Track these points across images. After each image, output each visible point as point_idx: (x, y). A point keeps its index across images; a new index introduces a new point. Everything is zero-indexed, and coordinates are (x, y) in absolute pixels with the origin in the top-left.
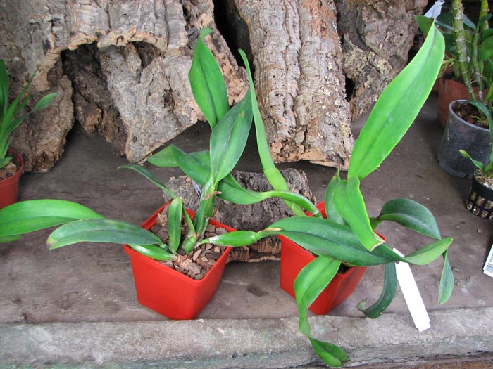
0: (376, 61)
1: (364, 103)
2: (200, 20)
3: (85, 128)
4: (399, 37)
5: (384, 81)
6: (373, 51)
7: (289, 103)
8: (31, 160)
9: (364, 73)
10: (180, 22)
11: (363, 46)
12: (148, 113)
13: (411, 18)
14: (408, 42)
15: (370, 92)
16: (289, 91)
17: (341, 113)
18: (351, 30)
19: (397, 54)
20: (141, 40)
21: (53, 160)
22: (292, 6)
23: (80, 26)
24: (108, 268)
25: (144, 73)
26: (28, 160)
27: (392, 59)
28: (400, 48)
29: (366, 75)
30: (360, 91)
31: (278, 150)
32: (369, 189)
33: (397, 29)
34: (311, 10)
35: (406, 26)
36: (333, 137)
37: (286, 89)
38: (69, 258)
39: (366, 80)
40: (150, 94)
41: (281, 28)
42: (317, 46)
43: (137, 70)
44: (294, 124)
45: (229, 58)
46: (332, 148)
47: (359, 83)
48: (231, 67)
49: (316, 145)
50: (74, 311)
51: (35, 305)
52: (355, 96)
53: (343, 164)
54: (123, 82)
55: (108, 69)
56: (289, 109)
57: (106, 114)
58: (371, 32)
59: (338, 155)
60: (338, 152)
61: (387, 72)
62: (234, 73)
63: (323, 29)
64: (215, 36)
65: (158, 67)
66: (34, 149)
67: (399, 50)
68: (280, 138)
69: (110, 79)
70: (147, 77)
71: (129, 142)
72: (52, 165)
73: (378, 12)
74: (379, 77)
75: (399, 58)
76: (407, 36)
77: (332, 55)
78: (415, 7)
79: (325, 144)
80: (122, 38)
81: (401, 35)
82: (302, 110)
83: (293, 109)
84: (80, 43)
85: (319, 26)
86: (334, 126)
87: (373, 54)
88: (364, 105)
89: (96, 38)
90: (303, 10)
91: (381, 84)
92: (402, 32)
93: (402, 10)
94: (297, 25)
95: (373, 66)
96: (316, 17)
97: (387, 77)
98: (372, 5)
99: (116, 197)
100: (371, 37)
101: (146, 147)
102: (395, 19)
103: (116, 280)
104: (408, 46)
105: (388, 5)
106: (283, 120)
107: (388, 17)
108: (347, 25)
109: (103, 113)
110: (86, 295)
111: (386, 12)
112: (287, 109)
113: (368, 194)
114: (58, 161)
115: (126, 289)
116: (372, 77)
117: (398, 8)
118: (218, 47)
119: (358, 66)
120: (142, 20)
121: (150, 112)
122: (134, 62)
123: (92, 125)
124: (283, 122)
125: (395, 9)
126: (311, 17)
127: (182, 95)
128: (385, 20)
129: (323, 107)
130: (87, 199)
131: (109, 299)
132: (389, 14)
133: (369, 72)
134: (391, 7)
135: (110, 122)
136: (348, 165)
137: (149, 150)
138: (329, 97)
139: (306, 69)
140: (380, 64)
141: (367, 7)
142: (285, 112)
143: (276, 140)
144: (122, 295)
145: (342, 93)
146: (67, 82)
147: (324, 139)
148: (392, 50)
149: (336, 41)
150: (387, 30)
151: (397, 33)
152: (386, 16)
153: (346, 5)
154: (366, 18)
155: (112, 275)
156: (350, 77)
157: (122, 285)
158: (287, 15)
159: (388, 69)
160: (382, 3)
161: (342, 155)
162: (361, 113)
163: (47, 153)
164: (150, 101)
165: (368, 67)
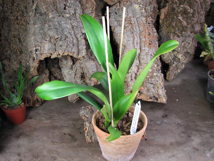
0: (178, 55)
1: (173, 73)
4: (188, 44)
5: (182, 63)
7: (134, 75)
8: (32, 101)
9: (173, 61)
10: (83, 47)
13: (193, 36)
14: (192, 46)
15: (176, 68)
16: (133, 70)
17: (156, 79)
20: (67, 55)
21: (41, 101)
22: (136, 36)
23: (44, 51)
24: (55, 143)
25: (73, 67)
26: (31, 101)
27: (185, 54)
28: (189, 49)
29: (174, 62)
30: (171, 68)
32: (171, 111)
33: (187, 41)
34: (145, 37)
35: (191, 39)
36: (152, 89)
38: (41, 139)
39: (174, 63)
40: (76, 75)
41: (131, 45)
42: (147, 51)
43: (71, 66)
46: (152, 94)
47: (171, 65)
49: (144, 93)
50: (39, 159)
51: (25, 156)
52: (169, 71)
53: (158, 100)
54: (67, 71)
55: (62, 66)
56: (133, 78)
59: (155, 97)
60: (154, 95)
63: (150, 44)
65: (79, 64)
66: (33, 97)
67: (188, 50)
68: (129, 90)
69: (62, 69)
70: (75, 68)
72: (41, 103)
73: (177, 35)
74: (179, 62)
75: (189, 53)
76: (192, 43)
78: (195, 31)
79: (148, 92)
80: (60, 55)
81: (189, 43)
83: (135, 78)
84: (45, 57)
85: (148, 43)
86: (153, 84)
87: (176, 52)
88: (174, 74)
89: (51, 55)
90: (142, 37)
91: (181, 65)
92: (189, 42)
93: (189, 33)
94: (139, 44)
95: (177, 58)
96: (147, 39)
97: (184, 62)
98: (174, 32)
99: (64, 115)
102: (186, 37)
103: (57, 148)
104: (193, 48)
106: (130, 83)
107: (183, 36)
110: (45, 153)
111: (182, 34)
112: (132, 78)
113: (170, 113)
114: (43, 102)
115: (60, 151)
116: (176, 62)
117: (187, 32)
119: (170, 58)
120: (67, 47)
121: (76, 82)
122: (70, 63)
124: (130, 84)
125: (185, 33)
126: (145, 39)
127: (88, 75)
128: (181, 38)
129: (148, 77)
130: (53, 116)
131: (53, 155)
132: (183, 35)
133: (175, 60)
134: (183, 32)
136: (159, 101)
137: (77, 97)
138: (151, 72)
139: (142, 61)
140: (180, 56)
141: (172, 33)
142: (132, 80)
143: (127, 91)
144: (58, 154)
145: (158, 70)
146: (47, 72)
147: (148, 90)
148: (185, 50)
149: (156, 49)
150: (182, 42)
151: (187, 42)
152: (182, 36)
153: (163, 33)
154: (172, 38)
155: (56, 146)
156: (167, 63)
157: (59, 150)
158: (134, 39)
159: (183, 58)
160: (179, 31)
161: (157, 96)
162: (172, 78)
163: (38, 99)
164: (76, 77)
165: (174, 58)
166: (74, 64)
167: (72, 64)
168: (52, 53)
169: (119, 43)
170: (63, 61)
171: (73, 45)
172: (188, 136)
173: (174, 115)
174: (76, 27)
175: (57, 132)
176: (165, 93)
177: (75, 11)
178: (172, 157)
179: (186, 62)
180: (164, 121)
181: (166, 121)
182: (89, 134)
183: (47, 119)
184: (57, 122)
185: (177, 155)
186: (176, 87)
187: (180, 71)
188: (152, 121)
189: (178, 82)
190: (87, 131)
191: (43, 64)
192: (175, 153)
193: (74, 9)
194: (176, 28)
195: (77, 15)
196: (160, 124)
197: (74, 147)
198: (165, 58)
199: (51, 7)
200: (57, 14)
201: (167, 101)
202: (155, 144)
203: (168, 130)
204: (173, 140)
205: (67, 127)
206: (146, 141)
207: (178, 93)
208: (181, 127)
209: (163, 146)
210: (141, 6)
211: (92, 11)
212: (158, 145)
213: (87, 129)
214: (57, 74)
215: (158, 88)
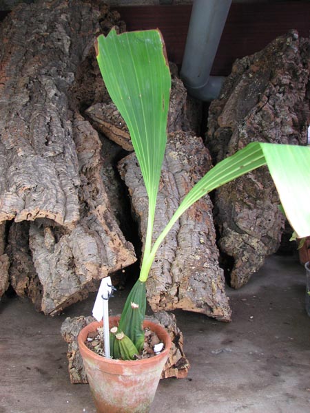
0: (250, 241)
1: (243, 273)
2: (97, 209)
3: (17, 291)
4: (268, 222)
5: (259, 255)
6: (246, 233)
7: (166, 266)
9: (241, 250)
10: (75, 206)
12: (56, 274)
13: (276, 207)
14: (276, 225)
15: (248, 264)
16: (166, 257)
17: (209, 273)
18: (228, 220)
19: (269, 235)
20: (44, 216)
22: (173, 201)
23: (2, 207)
24: (7, 383)
25: (55, 247)
27: (264, 239)
28: (269, 230)
29: (243, 251)
30: (239, 264)
31: (158, 301)
32: (240, 333)
33: (265, 216)
35: (273, 214)
36: (202, 290)
37: (164, 256)
39: (244, 255)
40: (58, 261)
41: (163, 216)
42: (192, 227)
43: (52, 245)
44: (170, 282)
45: (119, 235)
46: (201, 298)
47: (238, 258)
48: (120, 241)
49: (186, 296)
52: (235, 268)
53: (213, 312)
54: (42, 255)
55: (34, 247)
56: (166, 271)
57: (32, 281)
58: (242, 218)
59: (206, 304)
60: (206, 301)
61: (261, 248)
62: (122, 245)
63: (197, 216)
64: (109, 221)
65: (65, 241)
67: (269, 232)
68: (158, 292)
69: (34, 253)
70: (57, 249)
71: (44, 298)
73: (247, 205)
74: (254, 252)
75: (271, 238)
76: (274, 220)
77: (205, 233)
78: (278, 200)
79: (194, 295)
80: (31, 215)
81: (270, 220)
82: (176, 271)
83: (170, 271)
84: (4, 220)
85: (194, 213)
86: (204, 282)
87: (247, 236)
88: (244, 275)
89: (14, 216)
91: (257, 258)
92: (270, 218)
93: (268, 202)
95: (249, 245)
96: (192, 207)
97: (261, 252)
98: (242, 200)
100: (242, 222)
101: (55, 301)
102: (263, 209)
103: (10, 392)
105: (255, 200)
106: (160, 279)
107: (258, 208)
108: (225, 216)
109: (30, 280)
111: (255, 204)
112: (164, 271)
113: (238, 336)
116: (248, 252)
117: (264, 201)
118: (111, 228)
119: (236, 245)
120: (45, 203)
121: (58, 274)
122: (49, 239)
123: (21, 289)
125: (262, 202)
127: (80, 260)
128: (255, 210)
129: (193, 268)
130: (8, 339)
132: (257, 206)
133: (245, 250)
134: (258, 201)
135: (35, 286)
136: (216, 312)
137: (58, 303)
138: (198, 261)
139: (182, 243)
140: (254, 242)
141: (238, 201)
142: (163, 273)
143: (155, 293)
144: (10, 402)
145: (213, 259)
146: (6, 258)
147: (194, 291)
148: (263, 231)
149: (209, 224)
150: (257, 218)
151: (266, 219)
152: (255, 208)
153: (222, 202)
154: (239, 210)
155: (8, 389)
156: (231, 255)
157: (13, 395)
158: (168, 207)
159: (261, 246)
160: (250, 199)
161: (211, 304)
162: (242, 281)
164: (58, 266)
165: (244, 246)
166: (56, 241)
167: (52, 241)
168: (18, 211)
169: (141, 214)
170: (37, 238)
171: (57, 202)
172: (274, 375)
173: (246, 340)
174: (65, 174)
175: (12, 365)
176: (227, 301)
177: (64, 150)
178: (242, 408)
179: (266, 253)
180: (227, 349)
181: (231, 350)
182: (76, 364)
184: (16, 348)
185: (252, 406)
186: (249, 297)
187: (256, 270)
188: (202, 349)
189: (253, 290)
190: (72, 358)
192: (248, 403)
193: (62, 146)
194: (245, 193)
195: (67, 155)
196: (218, 354)
197: (45, 391)
198: (227, 245)
199: (23, 139)
200: (33, 152)
201: (231, 317)
202: (208, 388)
203: (234, 363)
204: (243, 381)
205: (35, 357)
206: (191, 382)
207: (253, 307)
208: (258, 359)
209: (225, 391)
210: (181, 153)
211: (95, 153)
212: (214, 389)
213: (73, 355)
214: (24, 266)
215: (213, 290)
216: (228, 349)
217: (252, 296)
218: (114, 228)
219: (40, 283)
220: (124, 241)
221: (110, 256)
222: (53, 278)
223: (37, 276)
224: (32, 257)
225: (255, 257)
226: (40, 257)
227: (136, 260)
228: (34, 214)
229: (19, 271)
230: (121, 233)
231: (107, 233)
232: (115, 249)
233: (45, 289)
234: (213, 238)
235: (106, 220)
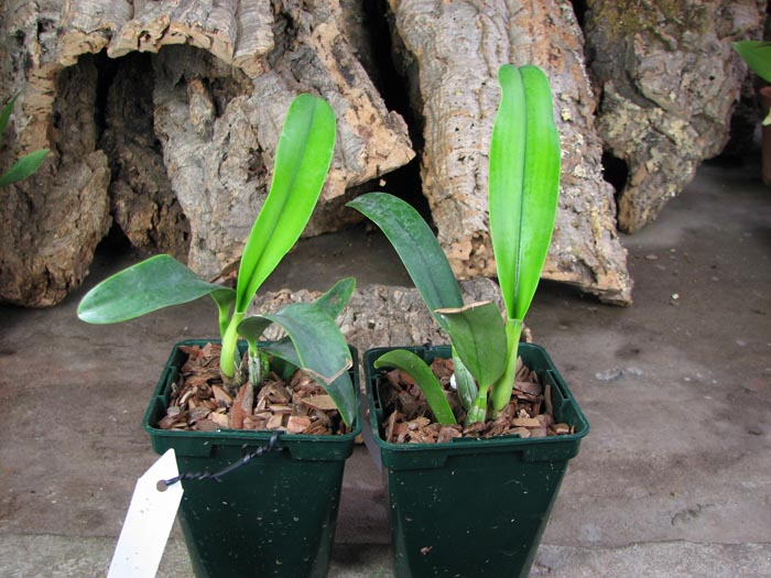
0: (666, 124)
1: (649, 198)
2: (315, 33)
3: (130, 237)
4: (708, 82)
5: (685, 159)
6: (658, 106)
7: (486, 172)
8: (19, 279)
9: (645, 145)
10: (260, 16)
11: (640, 100)
12: (220, 191)
13: (728, 48)
14: (725, 90)
15: (659, 178)
16: (484, 151)
17: (587, 190)
18: (617, 75)
19: (708, 113)
20: (182, 40)
21: (64, 284)
22: (494, 23)
23: (73, 18)
24: (109, 453)
25: (216, 126)
26: (14, 278)
27: (697, 120)
28: (710, 101)
29: (649, 148)
30: (639, 176)
31: (466, 255)
32: (655, 333)
33: (703, 68)
34: (531, 30)
35: (720, 64)
36: (571, 229)
37: (479, 147)
38: (43, 434)
39: (650, 157)
40: (224, 158)
41: (474, 55)
43: (207, 123)
45: (370, 96)
46: (569, 249)
47: (637, 163)
48: (373, 110)
50: (16, 523)
52: (631, 186)
53: (596, 281)
54: (186, 148)
55: (164, 130)
56: (484, 182)
57: (164, 212)
58: (652, 70)
59: (582, 262)
60: (582, 256)
61: (689, 142)
62: (378, 120)
63: (552, 58)
64: (344, 62)
65: (239, 111)
66: (28, 262)
67: (709, 105)
68: (467, 232)
69: (167, 145)
70: (221, 131)
71: (194, 250)
72: (63, 294)
73: (662, 40)
74: (674, 151)
75: (712, 119)
76: (722, 79)
77: (572, 98)
78: (735, 30)
79: (554, 240)
80: (148, 37)
81: (712, 78)
84: (79, 52)
85: (545, 51)
86: (575, 211)
87: (661, 112)
88: (649, 202)
89: (105, 40)
90: (516, 30)
91: (680, 164)
92: (713, 73)
93: (710, 36)
94: (505, 53)
95: (662, 133)
96: (539, 39)
97: (690, 151)
98: (651, 30)
100: (651, 80)
101: (221, 256)
102: (698, 52)
103: (115, 473)
104: (727, 98)
105: (681, 29)
106: (472, 201)
107: (685, 50)
108: (609, 67)
109: (160, 209)
110: (49, 496)
111: (680, 40)
112: (480, 183)
113: (651, 340)
114: (74, 291)
116: (661, 150)
117: (701, 32)
118: (350, 79)
119: (634, 134)
120: (183, 4)
121: (225, 191)
123: (141, 231)
124: (473, 204)
125: (696, 35)
126: (530, 39)
128: (679, 54)
130: (111, 347)
131: (90, 504)
132: (685, 45)
133: (654, 144)
134: (688, 33)
135: (172, 224)
136: (604, 282)
137: (226, 260)
140: (675, 128)
141: (641, 32)
142: (477, 187)
143: (459, 236)
145: (592, 160)
146: (100, 159)
148: (696, 104)
149: (579, 78)
150: (685, 71)
151: (703, 75)
152: (680, 47)
153: (603, 33)
154: (642, 52)
155: (110, 465)
156: (621, 155)
158: (484, 34)
159: (690, 137)
160: (670, 25)
161: (592, 262)
162: (644, 217)
163: (51, 270)
164: (224, 171)
165: (652, 135)
166: (218, 112)
167: (208, 112)
168: (114, 28)
169: (418, 53)
170: (172, 107)
171: (216, 5)
172: (750, 432)
173: (670, 350)
175: (122, 407)
176: (624, 258)
178: (688, 516)
179: (700, 154)
180: (630, 369)
181: (639, 372)
183: (86, 358)
184: (129, 368)
185: (712, 509)
186: (662, 252)
187: (676, 193)
188: (573, 368)
189: (668, 236)
191: (81, 126)
192: (703, 501)
194: (659, 13)
196: (611, 380)
198: (612, 134)
201: (633, 293)
202: (598, 463)
203: (653, 403)
204: (681, 446)
207: (675, 274)
208: (707, 393)
209: (641, 471)
214: (144, 178)
215: (594, 232)
216: (633, 368)
217: (668, 249)
218: (357, 80)
219: (183, 217)
220: (384, 111)
221: (349, 145)
222: (213, 201)
223: (175, 200)
224: (162, 155)
225: (676, 161)
226: (180, 152)
227: (412, 155)
228: (155, 34)
229: (135, 190)
230: (374, 92)
231: (341, 91)
232: (361, 128)
233: (194, 229)
234: (587, 111)
235: (338, 61)
